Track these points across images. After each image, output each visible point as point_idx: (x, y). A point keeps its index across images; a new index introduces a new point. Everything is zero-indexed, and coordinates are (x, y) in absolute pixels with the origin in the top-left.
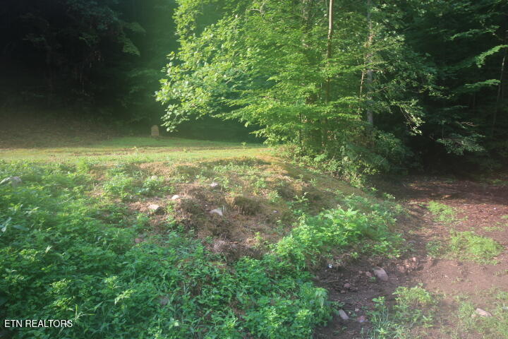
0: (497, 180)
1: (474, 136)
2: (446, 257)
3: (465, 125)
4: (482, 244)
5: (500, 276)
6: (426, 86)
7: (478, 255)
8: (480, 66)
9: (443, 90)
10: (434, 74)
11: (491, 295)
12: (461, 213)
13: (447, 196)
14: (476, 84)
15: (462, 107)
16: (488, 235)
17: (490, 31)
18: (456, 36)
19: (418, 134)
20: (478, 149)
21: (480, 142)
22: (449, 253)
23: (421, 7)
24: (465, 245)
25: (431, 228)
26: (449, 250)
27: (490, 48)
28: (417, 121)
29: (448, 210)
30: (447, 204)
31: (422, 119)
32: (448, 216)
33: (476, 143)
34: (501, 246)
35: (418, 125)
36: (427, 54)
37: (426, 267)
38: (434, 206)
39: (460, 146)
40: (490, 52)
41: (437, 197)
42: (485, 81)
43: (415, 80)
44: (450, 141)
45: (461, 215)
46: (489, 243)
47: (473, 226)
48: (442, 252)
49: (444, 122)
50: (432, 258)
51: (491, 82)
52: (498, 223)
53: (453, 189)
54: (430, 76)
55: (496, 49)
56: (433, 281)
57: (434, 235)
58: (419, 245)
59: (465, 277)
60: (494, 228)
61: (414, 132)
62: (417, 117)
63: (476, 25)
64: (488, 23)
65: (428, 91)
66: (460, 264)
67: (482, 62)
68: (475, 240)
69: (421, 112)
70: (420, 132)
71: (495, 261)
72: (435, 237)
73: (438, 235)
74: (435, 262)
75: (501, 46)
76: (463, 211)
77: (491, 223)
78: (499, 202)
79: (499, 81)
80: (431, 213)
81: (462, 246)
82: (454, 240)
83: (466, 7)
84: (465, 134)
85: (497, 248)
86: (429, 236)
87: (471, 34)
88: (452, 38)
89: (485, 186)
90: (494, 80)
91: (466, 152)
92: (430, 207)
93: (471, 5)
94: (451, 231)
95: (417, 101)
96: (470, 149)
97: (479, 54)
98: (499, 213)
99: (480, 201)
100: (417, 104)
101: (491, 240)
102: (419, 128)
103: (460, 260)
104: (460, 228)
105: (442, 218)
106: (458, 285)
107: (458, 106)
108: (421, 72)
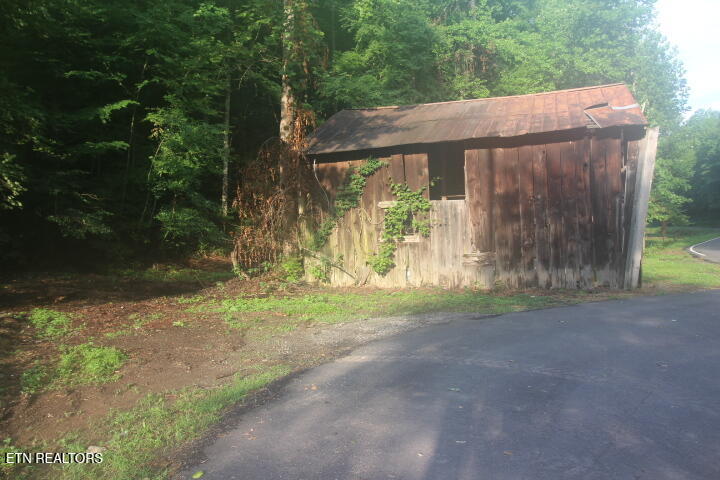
0: (129, 270)
1: (100, 212)
2: (50, 387)
3: (86, 197)
4: (101, 356)
5: (121, 394)
6: (28, 136)
7: (96, 374)
8: (104, 122)
9: (55, 145)
10: (40, 121)
11: (109, 422)
12: (79, 320)
13: (61, 298)
14: (100, 145)
15: (83, 173)
16: (110, 343)
17: (116, 79)
18: (71, 73)
19: (16, 207)
20: (106, 230)
21: (107, 221)
22: (56, 381)
23: (19, 16)
24: (78, 364)
25: (30, 349)
26: (57, 376)
27: (116, 100)
28: (15, 187)
29: (60, 318)
30: (59, 310)
31: (23, 184)
32: (59, 326)
33: (102, 222)
34: (125, 354)
35: (15, 193)
36: (29, 89)
37: (17, 410)
38: (39, 315)
39: (80, 226)
40: (117, 106)
41: (45, 301)
42: (111, 141)
43: (9, 123)
44: (66, 219)
45: (77, 323)
46: (111, 354)
47: (93, 335)
48: (45, 382)
49: (57, 191)
50: (30, 394)
51: (118, 144)
52: (124, 325)
53: (72, 286)
54: (35, 122)
55: (124, 104)
56: (28, 429)
57: (35, 358)
58: (10, 379)
59: (77, 408)
60: (119, 332)
61: (9, 204)
62: (13, 181)
63: (98, 66)
64: (114, 69)
65: (31, 142)
66: (70, 392)
67: (107, 116)
68: (93, 354)
69: (21, 174)
70: (20, 204)
71: (116, 377)
72: (36, 362)
73: (41, 358)
74: (33, 399)
75: (130, 101)
76: (80, 316)
77: (116, 327)
78: (128, 298)
79: (128, 145)
80: (33, 326)
81: (75, 367)
82: (65, 360)
83: (85, 38)
84: (88, 209)
85: (120, 358)
86: (28, 362)
87: (91, 76)
88: (68, 74)
89: (114, 279)
90: (122, 143)
91: (89, 234)
92: (34, 317)
93: (92, 37)
94: (62, 348)
95: (15, 156)
96: (93, 230)
97: (103, 106)
98: (127, 312)
99: (106, 299)
100: (14, 162)
101: (113, 349)
102: (16, 199)
103: (72, 385)
104: (75, 341)
105: (50, 331)
106: (67, 422)
107: (77, 171)
108: (20, 114)
